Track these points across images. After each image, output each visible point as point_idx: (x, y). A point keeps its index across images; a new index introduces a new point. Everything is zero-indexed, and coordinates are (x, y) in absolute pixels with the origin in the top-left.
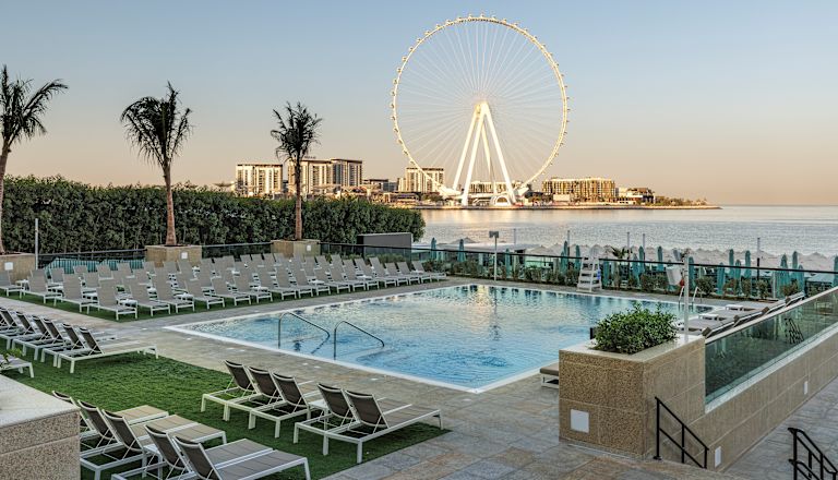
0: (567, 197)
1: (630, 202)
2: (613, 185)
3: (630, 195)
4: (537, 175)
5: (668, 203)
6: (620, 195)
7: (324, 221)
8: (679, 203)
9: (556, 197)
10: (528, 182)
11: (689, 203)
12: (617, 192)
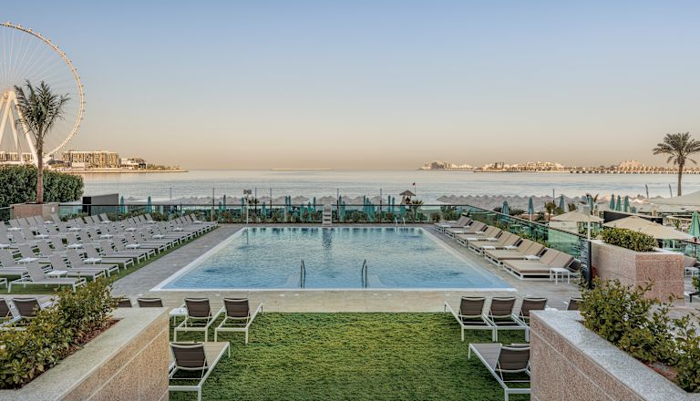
0: (83, 164)
1: (130, 168)
2: (117, 156)
3: (129, 163)
4: (59, 148)
5: (156, 168)
6: (122, 163)
7: (10, 186)
8: (163, 168)
9: (74, 164)
10: (51, 153)
11: (169, 168)
12: (120, 161)
